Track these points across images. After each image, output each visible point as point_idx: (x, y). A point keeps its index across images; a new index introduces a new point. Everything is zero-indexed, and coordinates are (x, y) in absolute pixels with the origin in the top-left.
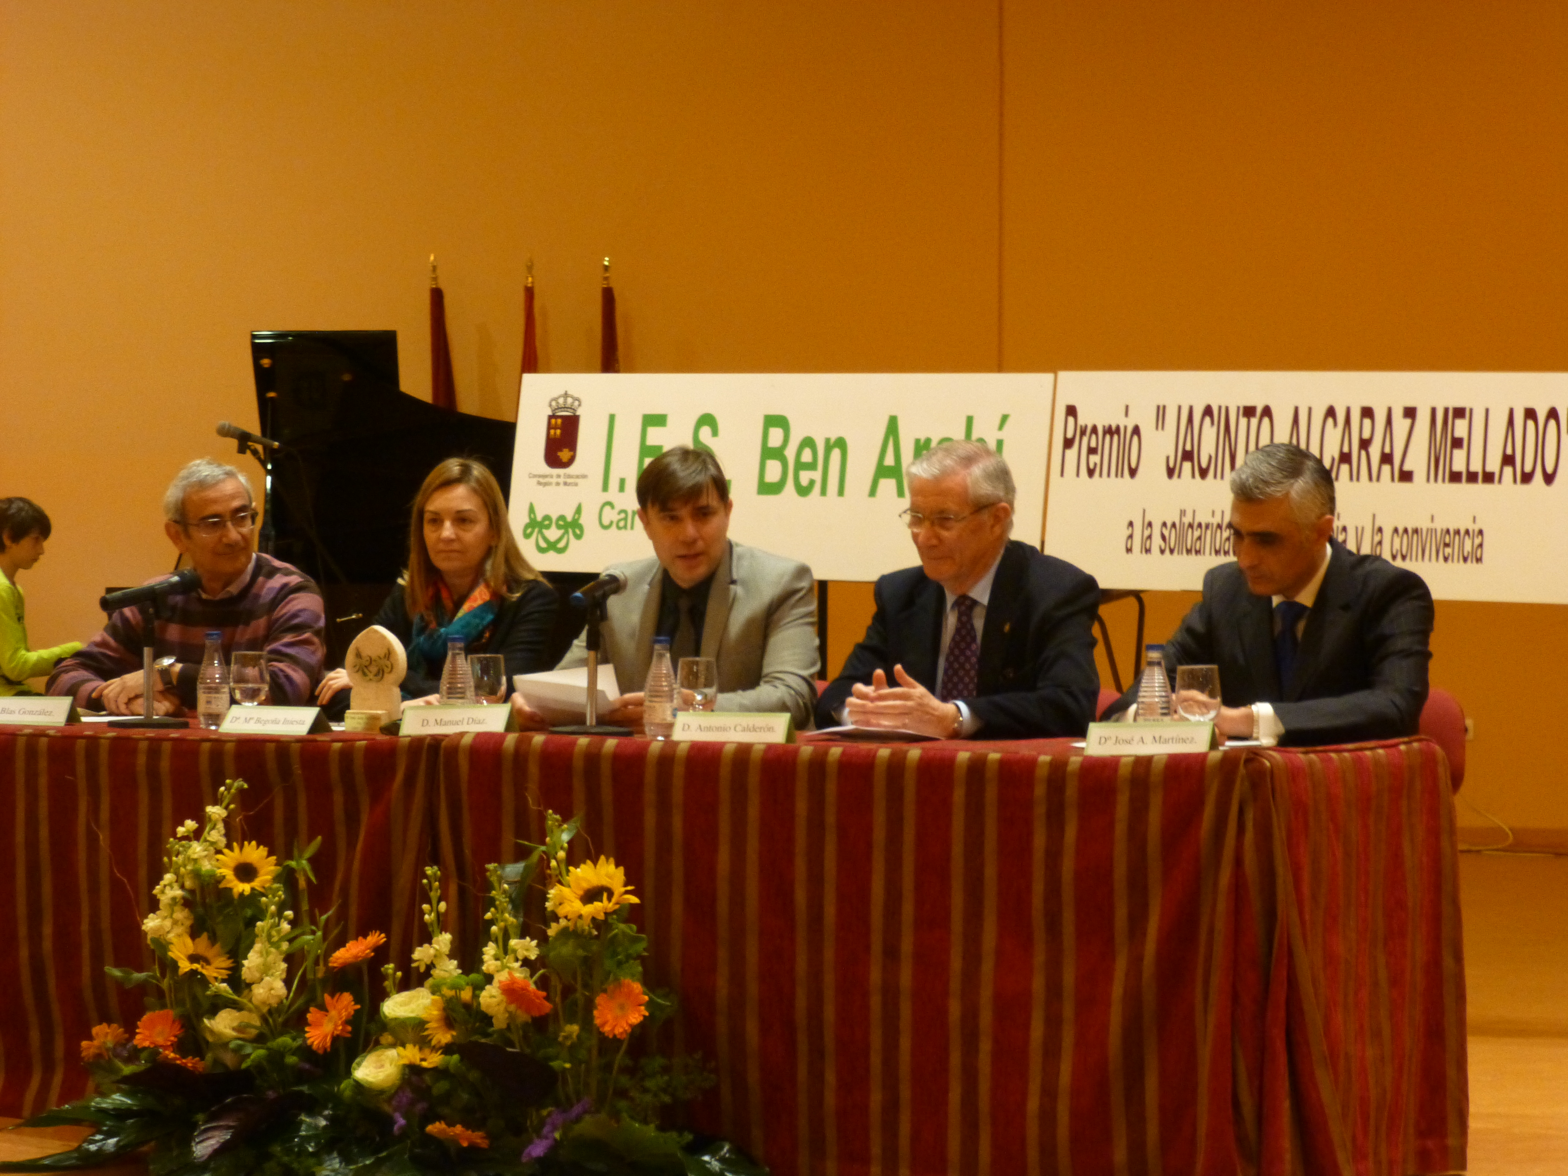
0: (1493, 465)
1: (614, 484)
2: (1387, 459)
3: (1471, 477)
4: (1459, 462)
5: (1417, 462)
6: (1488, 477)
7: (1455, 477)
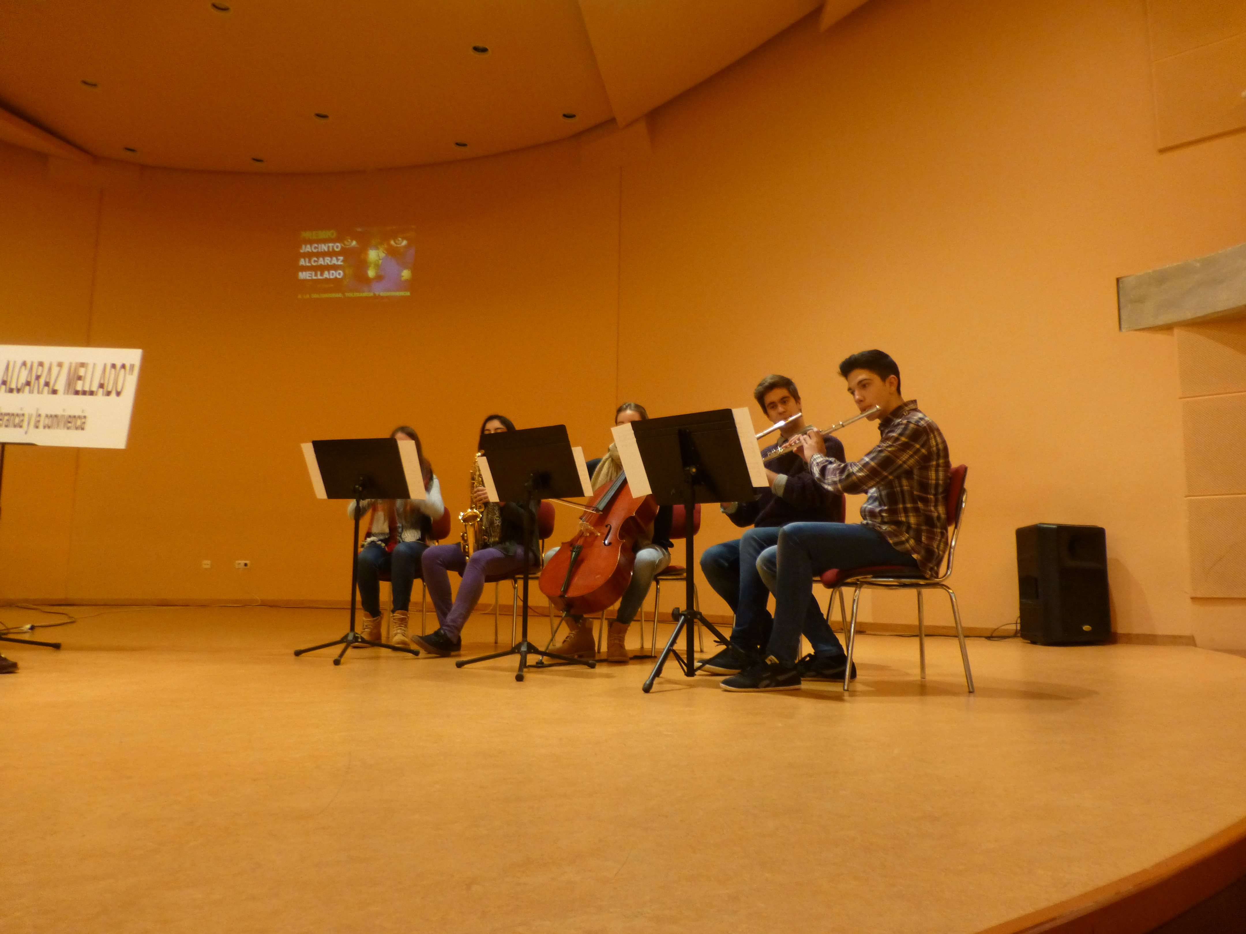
0: (94, 388)
2: (47, 384)
3: (84, 393)
4: (79, 386)
5: (60, 385)
6: (92, 393)
7: (77, 393)
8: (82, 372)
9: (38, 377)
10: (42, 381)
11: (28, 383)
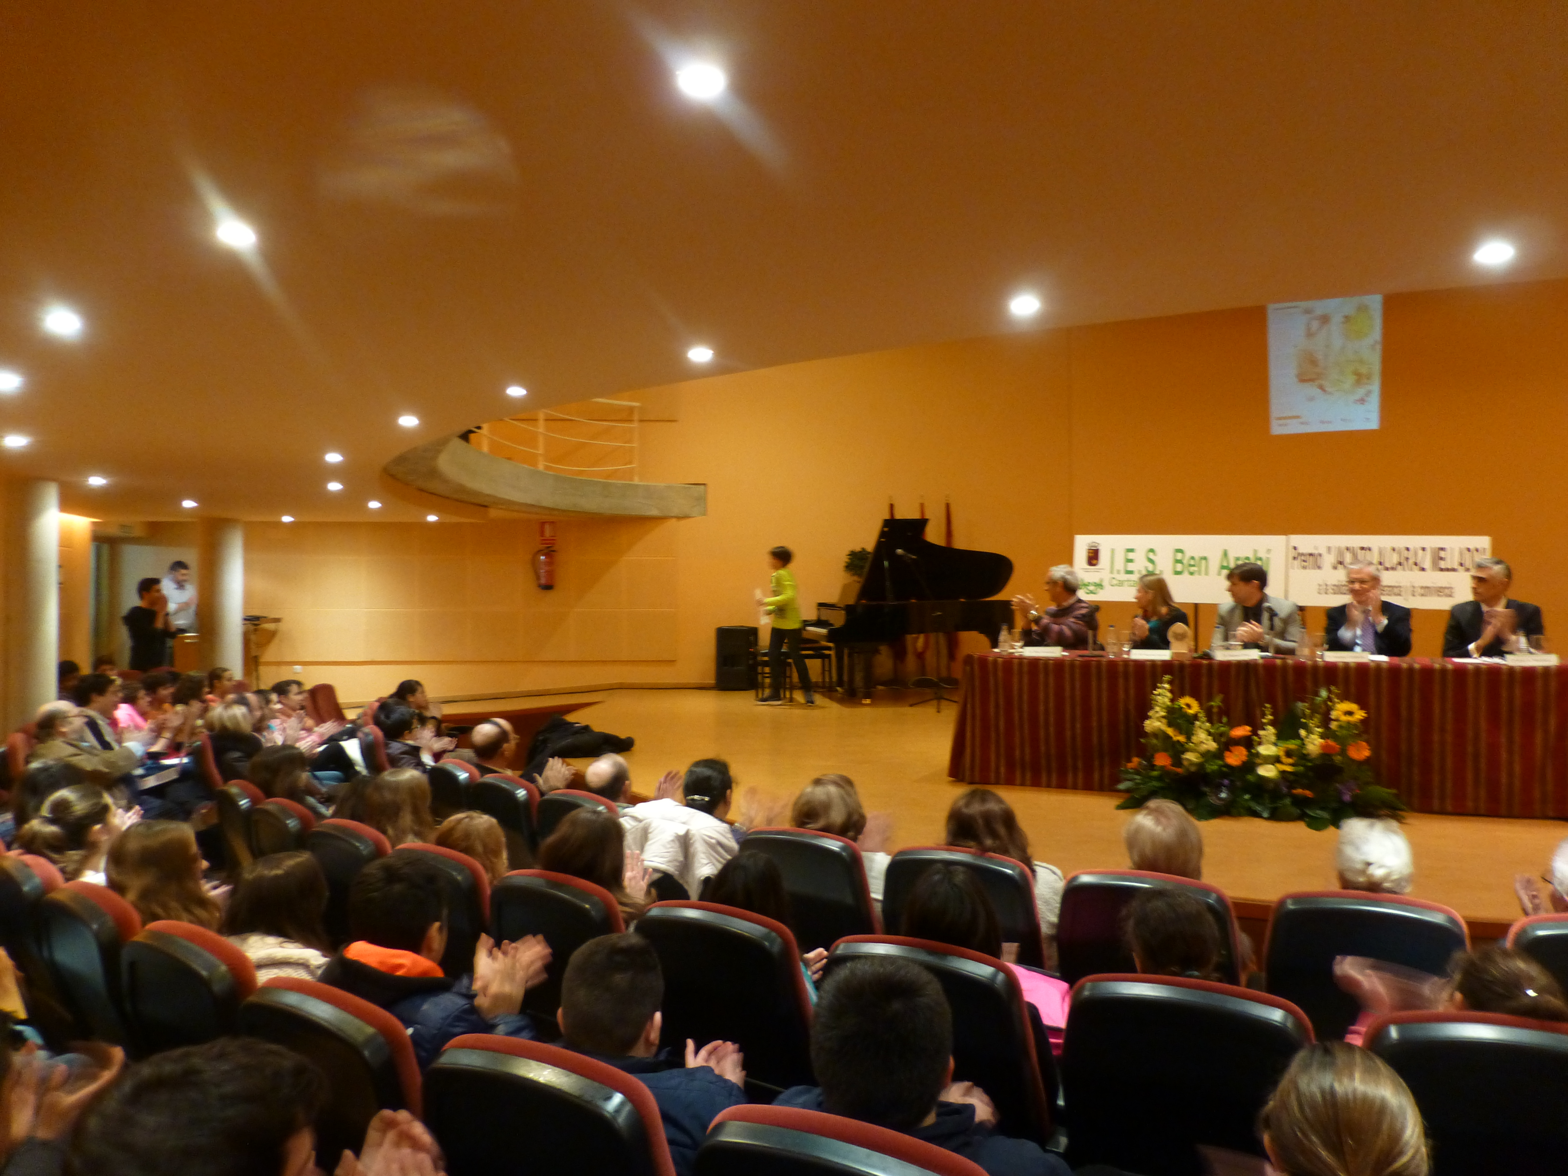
0: (1456, 566)
1: (1115, 572)
2: (1416, 564)
3: (1448, 570)
4: (1443, 564)
5: (1427, 564)
6: (1454, 570)
7: (1442, 570)
8: (1442, 554)
9: (1407, 559)
10: (1411, 561)
11: (1400, 564)
